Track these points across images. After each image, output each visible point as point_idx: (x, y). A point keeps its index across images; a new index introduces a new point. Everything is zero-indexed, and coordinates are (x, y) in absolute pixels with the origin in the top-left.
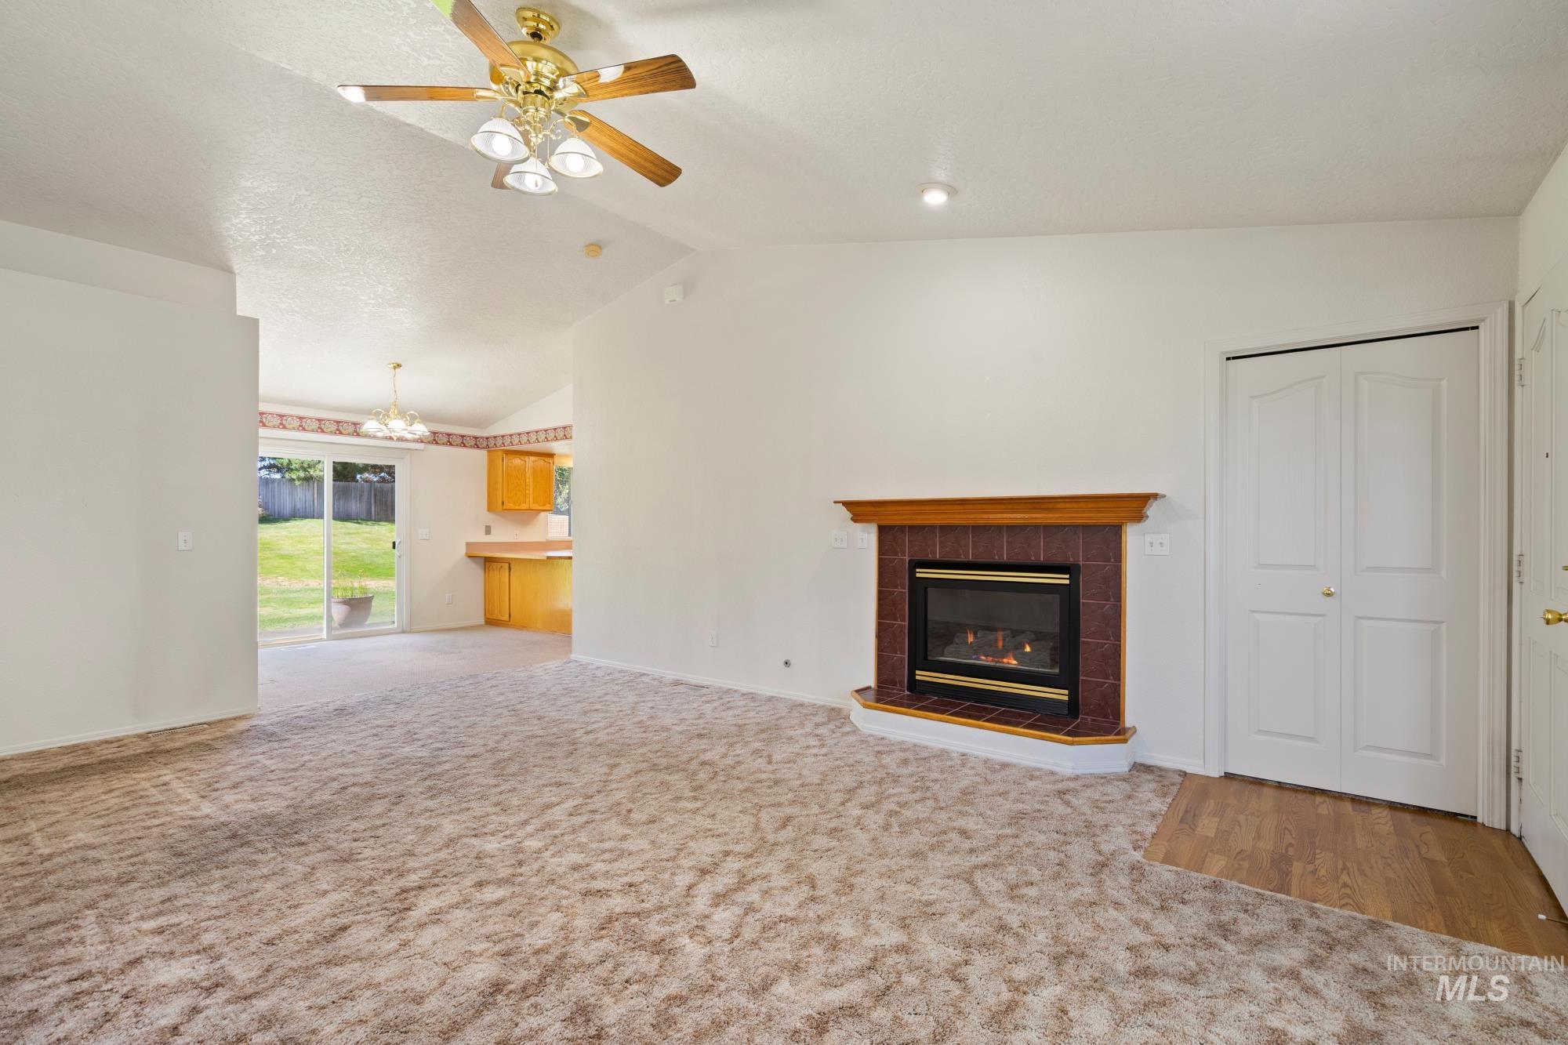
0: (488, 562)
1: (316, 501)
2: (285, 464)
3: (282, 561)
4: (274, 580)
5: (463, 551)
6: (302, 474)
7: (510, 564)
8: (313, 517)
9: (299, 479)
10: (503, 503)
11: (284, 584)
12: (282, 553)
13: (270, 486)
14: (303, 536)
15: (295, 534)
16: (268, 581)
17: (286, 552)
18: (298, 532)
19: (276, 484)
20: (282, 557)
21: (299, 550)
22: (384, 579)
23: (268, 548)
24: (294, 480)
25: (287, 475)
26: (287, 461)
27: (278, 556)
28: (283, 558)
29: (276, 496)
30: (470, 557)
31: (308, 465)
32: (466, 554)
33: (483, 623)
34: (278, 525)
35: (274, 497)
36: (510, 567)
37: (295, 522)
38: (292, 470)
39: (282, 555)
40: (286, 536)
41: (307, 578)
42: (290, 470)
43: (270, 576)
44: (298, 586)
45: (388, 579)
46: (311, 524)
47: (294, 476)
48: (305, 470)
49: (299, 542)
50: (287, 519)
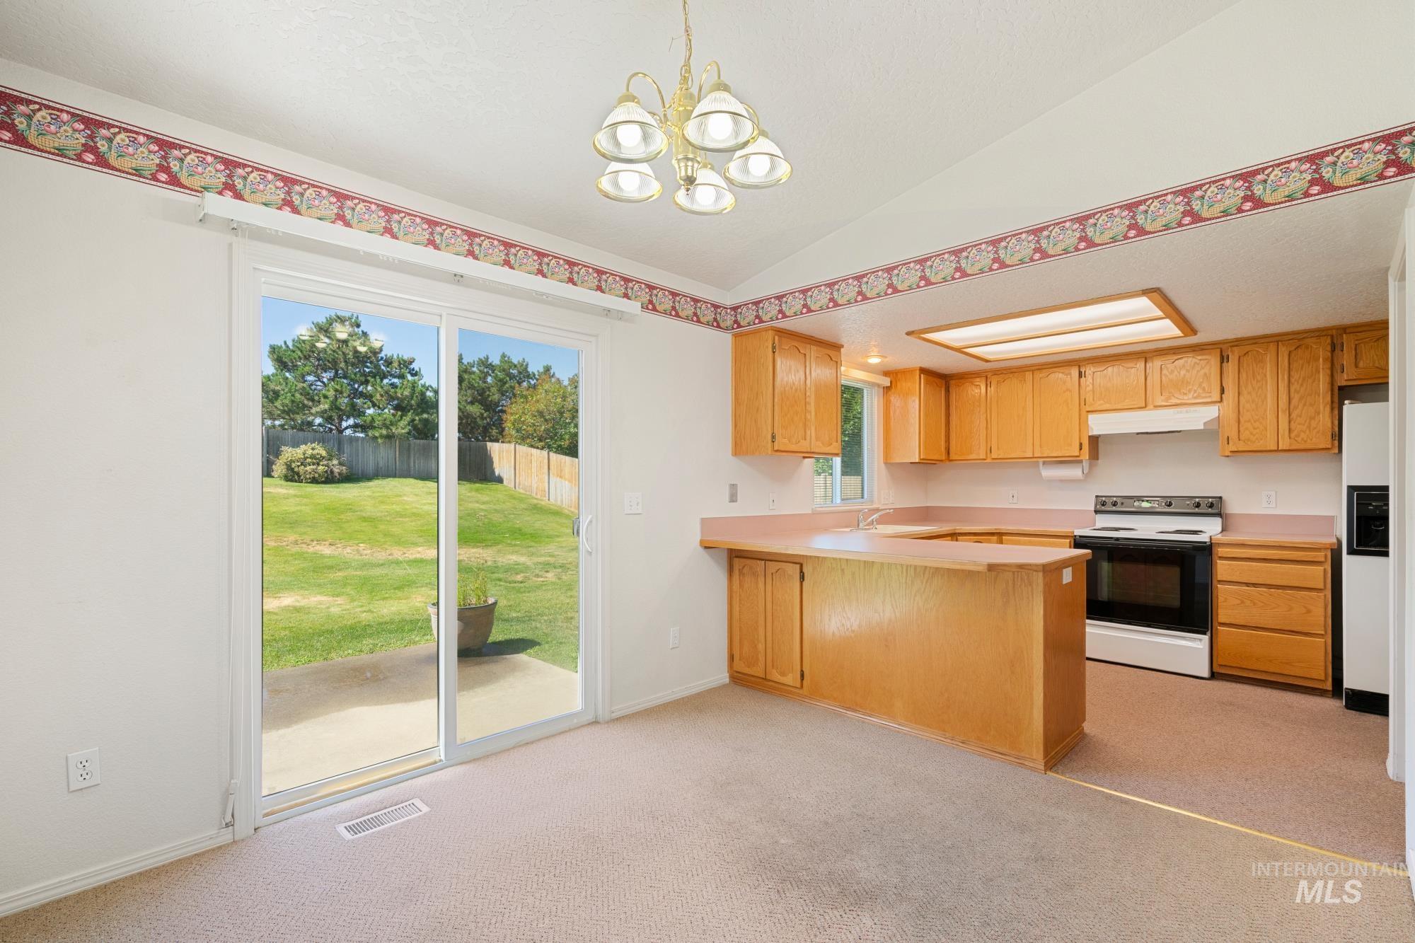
0: (737, 559)
1: (397, 459)
2: (368, 422)
3: (364, 524)
4: (355, 548)
5: (695, 536)
6: (384, 432)
7: (801, 565)
8: (395, 476)
9: (381, 436)
10: (773, 437)
11: (365, 552)
12: (364, 515)
13: (354, 444)
14: (385, 496)
15: (377, 494)
16: (348, 550)
17: (368, 514)
18: (381, 492)
19: (360, 442)
20: (365, 519)
21: (382, 512)
22: (473, 548)
23: (351, 509)
24: (376, 438)
25: (370, 433)
26: (370, 418)
27: (360, 519)
28: (365, 521)
29: (360, 454)
30: (706, 548)
31: (391, 422)
32: (702, 542)
33: (727, 680)
34: (362, 484)
35: (358, 456)
36: (801, 572)
37: (377, 481)
38: (375, 427)
39: (364, 518)
40: (369, 496)
41: (389, 546)
42: (373, 428)
43: (350, 543)
44: (381, 556)
45: (478, 547)
46: (393, 483)
47: (377, 434)
48: (387, 428)
49: (382, 502)
50: (369, 479)
